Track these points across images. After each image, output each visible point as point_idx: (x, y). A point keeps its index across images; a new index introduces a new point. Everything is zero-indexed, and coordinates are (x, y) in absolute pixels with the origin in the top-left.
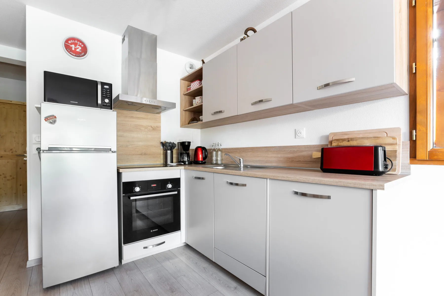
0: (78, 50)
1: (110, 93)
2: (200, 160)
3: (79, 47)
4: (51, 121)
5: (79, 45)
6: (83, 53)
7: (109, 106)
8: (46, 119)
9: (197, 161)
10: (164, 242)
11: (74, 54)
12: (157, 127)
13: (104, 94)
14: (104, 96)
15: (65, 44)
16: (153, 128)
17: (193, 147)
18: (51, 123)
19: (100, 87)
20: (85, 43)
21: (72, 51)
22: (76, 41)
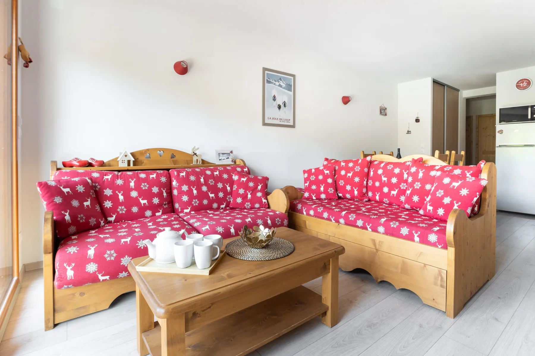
0: (525, 85)
4: (500, 133)
5: (526, 82)
6: (529, 85)
8: (498, 132)
11: (522, 89)
14: (534, 113)
15: (516, 85)
19: (530, 109)
20: (530, 80)
21: (521, 87)
22: (523, 81)
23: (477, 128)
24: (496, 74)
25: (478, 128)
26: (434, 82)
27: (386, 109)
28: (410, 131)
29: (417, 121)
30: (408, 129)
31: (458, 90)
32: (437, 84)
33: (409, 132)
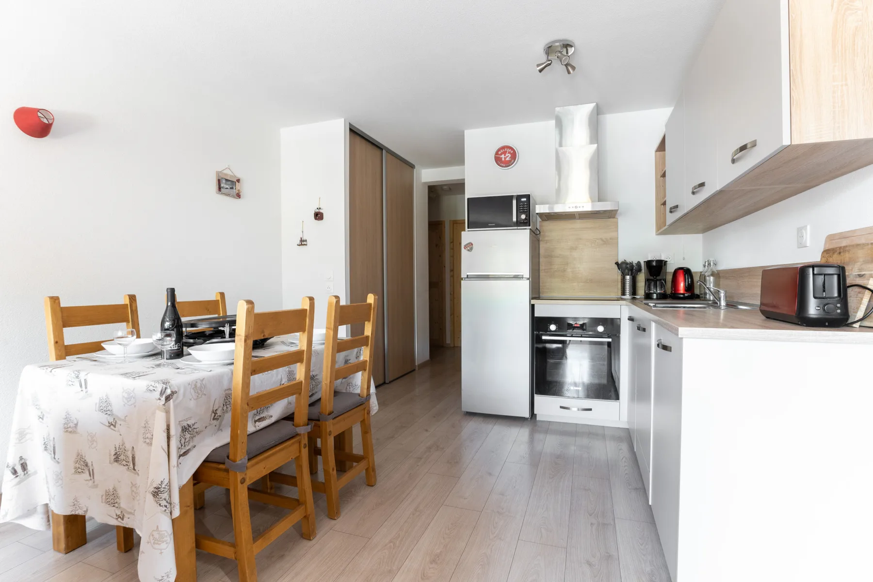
0: (507, 159)
1: (528, 206)
2: (682, 292)
3: (509, 154)
4: (469, 249)
5: (509, 153)
6: (513, 160)
7: (526, 223)
8: (465, 247)
9: (675, 294)
10: (590, 410)
11: (504, 165)
12: (610, 239)
13: (521, 208)
14: (521, 211)
15: (495, 157)
16: (604, 241)
17: (671, 269)
18: (468, 250)
19: (514, 202)
20: (514, 148)
21: (502, 162)
22: (506, 150)
23: (451, 243)
24: (463, 132)
25: (453, 242)
26: (351, 130)
27: (238, 181)
28: (306, 241)
29: (318, 216)
30: (302, 236)
31: (412, 166)
32: (364, 141)
33: (304, 241)
